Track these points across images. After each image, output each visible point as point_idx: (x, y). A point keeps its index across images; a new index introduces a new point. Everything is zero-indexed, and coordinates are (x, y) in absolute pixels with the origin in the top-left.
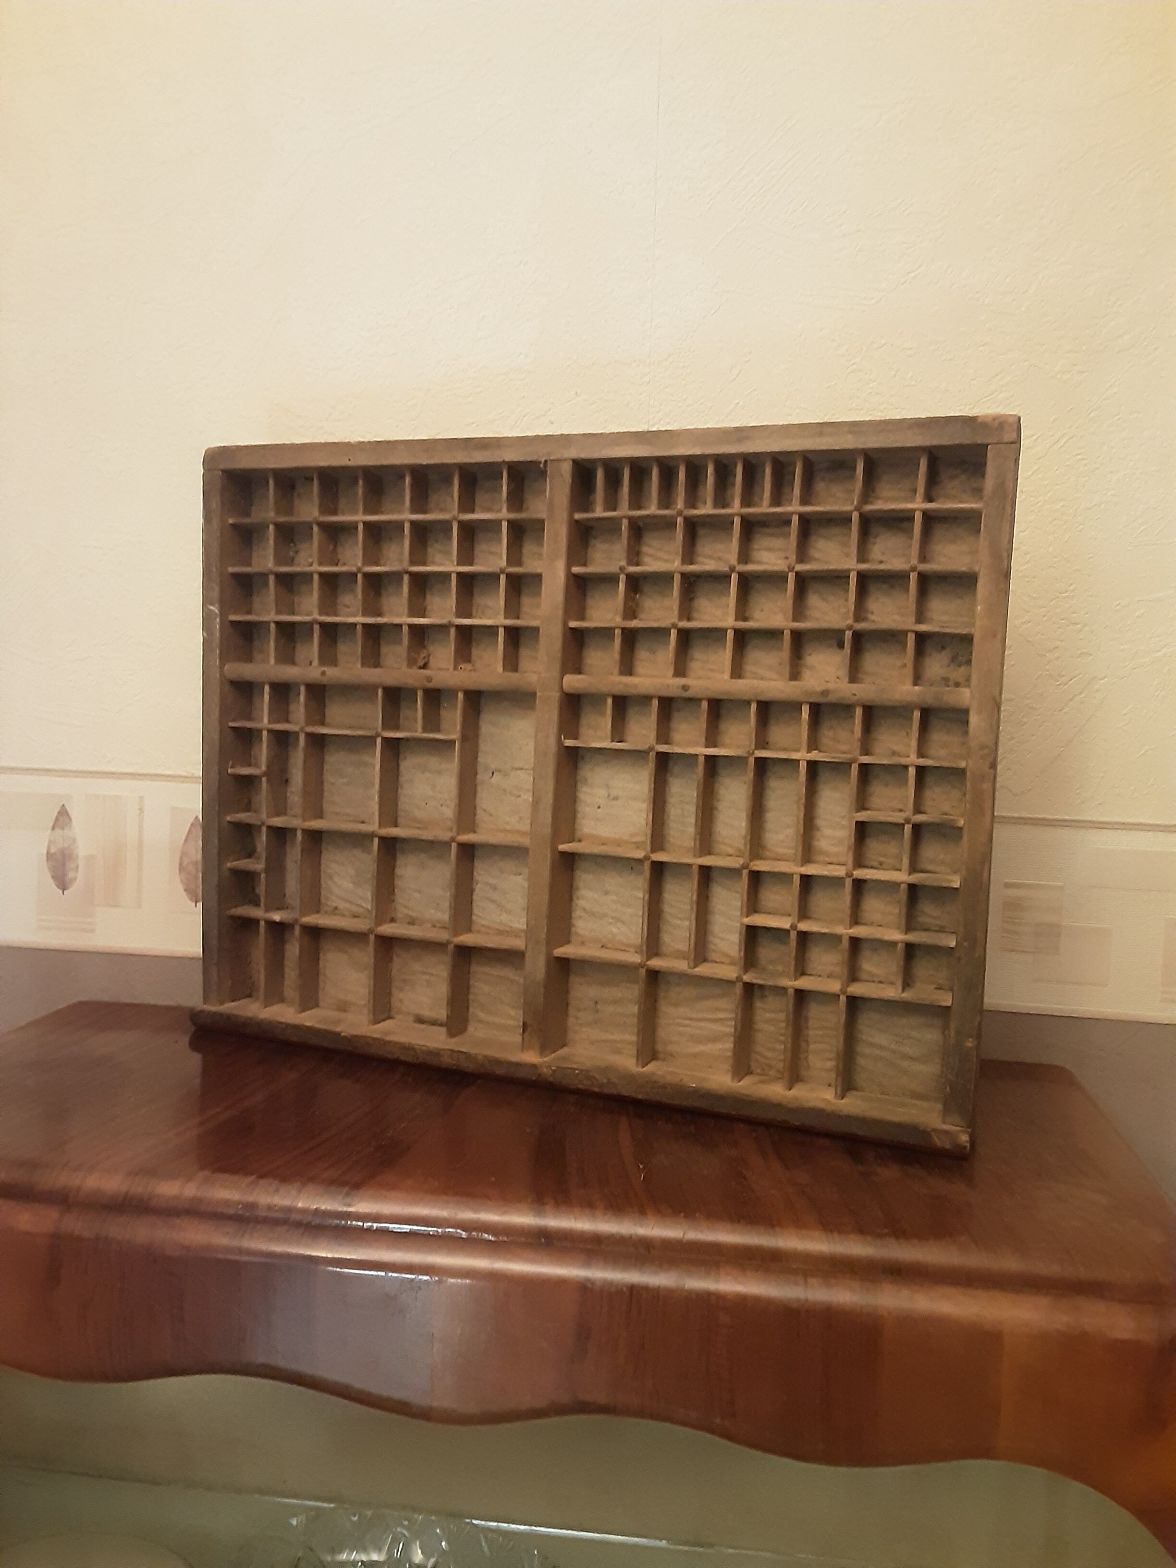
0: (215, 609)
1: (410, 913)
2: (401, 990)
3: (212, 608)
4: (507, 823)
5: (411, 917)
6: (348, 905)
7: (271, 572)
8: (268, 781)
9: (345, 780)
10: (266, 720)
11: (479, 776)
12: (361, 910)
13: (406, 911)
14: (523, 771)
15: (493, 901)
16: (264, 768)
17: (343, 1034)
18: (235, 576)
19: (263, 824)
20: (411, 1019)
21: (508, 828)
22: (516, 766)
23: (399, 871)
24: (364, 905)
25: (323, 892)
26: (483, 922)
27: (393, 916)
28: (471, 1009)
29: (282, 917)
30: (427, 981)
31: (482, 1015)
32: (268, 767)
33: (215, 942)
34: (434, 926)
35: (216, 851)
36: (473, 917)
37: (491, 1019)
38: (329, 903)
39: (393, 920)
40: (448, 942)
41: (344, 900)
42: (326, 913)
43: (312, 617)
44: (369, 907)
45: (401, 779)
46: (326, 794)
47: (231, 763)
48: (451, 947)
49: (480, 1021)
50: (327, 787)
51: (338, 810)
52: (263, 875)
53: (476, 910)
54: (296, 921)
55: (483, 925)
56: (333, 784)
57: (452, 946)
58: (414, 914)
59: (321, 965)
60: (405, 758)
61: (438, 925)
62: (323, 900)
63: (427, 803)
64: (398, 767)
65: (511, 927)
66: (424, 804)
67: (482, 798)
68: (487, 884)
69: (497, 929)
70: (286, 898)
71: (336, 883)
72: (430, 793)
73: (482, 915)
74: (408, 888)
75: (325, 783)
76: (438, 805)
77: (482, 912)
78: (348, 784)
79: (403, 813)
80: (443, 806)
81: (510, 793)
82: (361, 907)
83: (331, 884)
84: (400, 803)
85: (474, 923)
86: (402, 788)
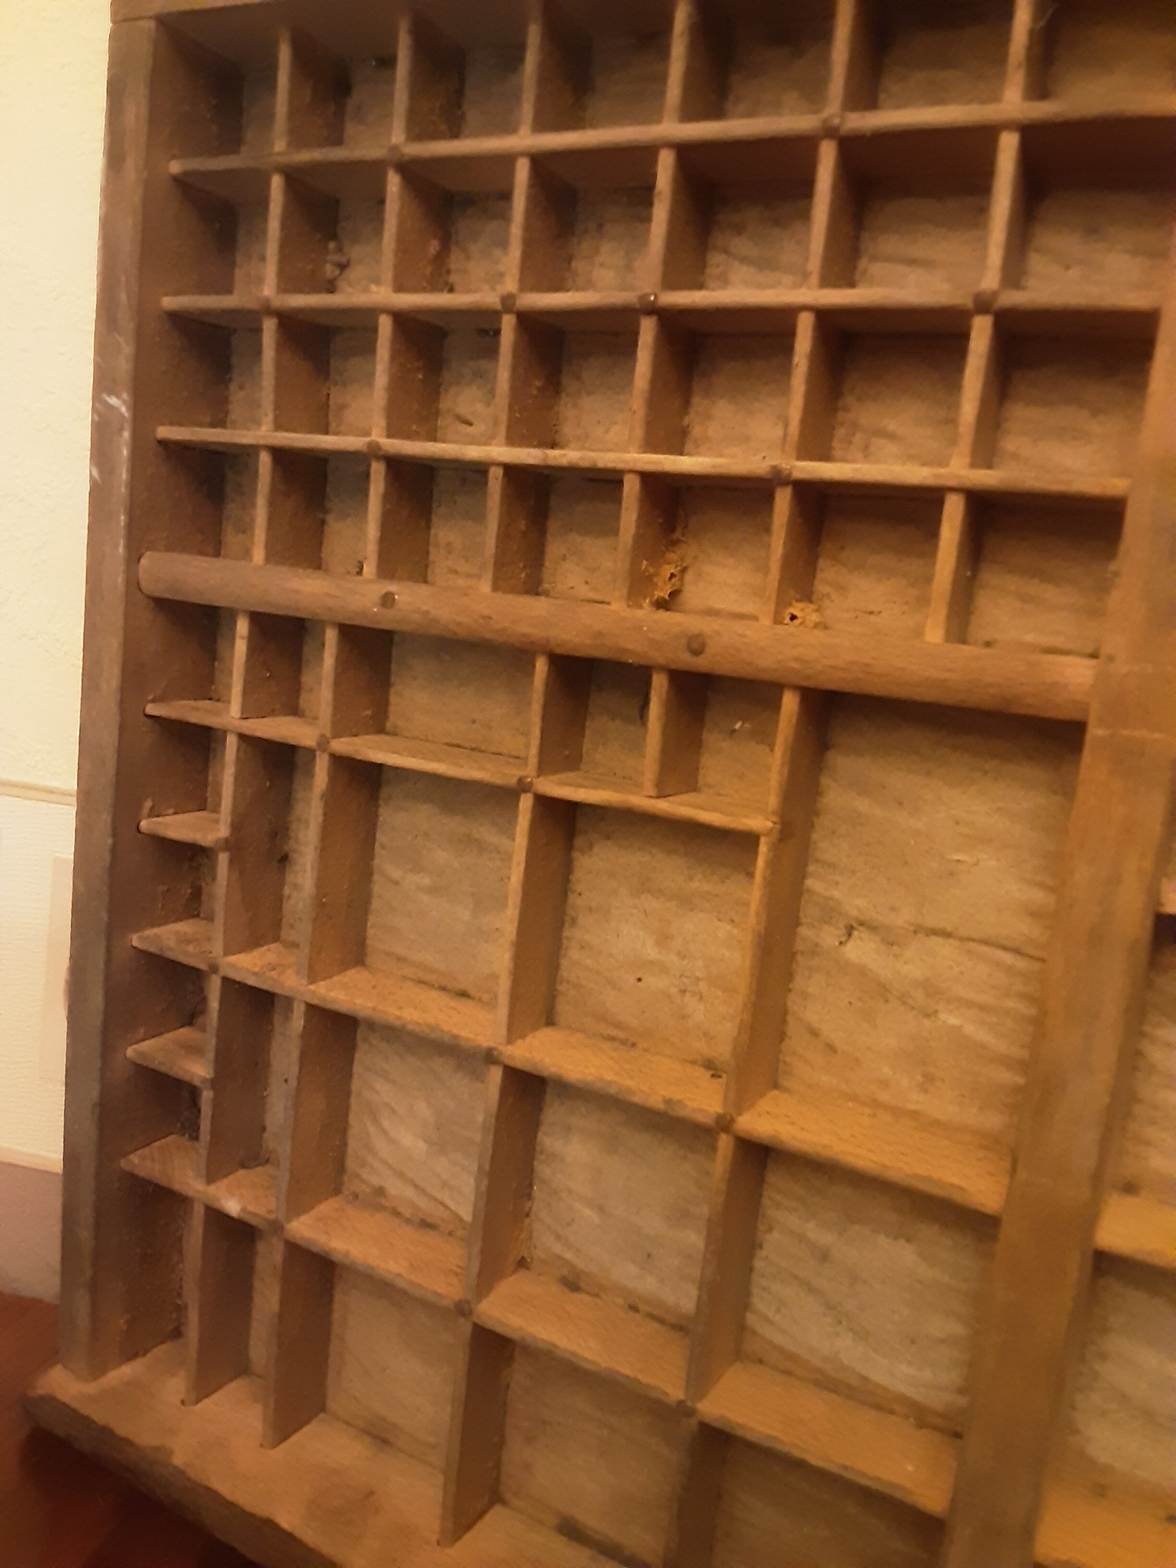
0: (120, 404)
1: (569, 1256)
2: (529, 1440)
3: (113, 401)
4: (884, 1084)
5: (571, 1266)
6: (409, 1193)
7: (269, 310)
8: (232, 862)
9: (426, 880)
10: (235, 708)
12: (441, 1212)
13: (558, 1249)
14: (951, 941)
15: (811, 1289)
16: (223, 831)
18: (176, 318)
19: (214, 969)
20: (551, 1522)
21: (884, 1097)
22: (931, 922)
23: (547, 1139)
24: (452, 1205)
25: (353, 1145)
26: (779, 1339)
27: (526, 1253)
29: (244, 1210)
30: (602, 1442)
32: (236, 827)
33: (85, 1235)
34: (634, 1308)
35: (98, 1021)
36: (749, 1315)
38: (365, 1174)
39: (522, 1263)
40: (681, 1409)
41: (401, 1175)
42: (355, 1198)
43: (368, 439)
44: (466, 1214)
45: (575, 902)
46: (375, 905)
47: (148, 804)
48: (689, 1426)
50: (378, 886)
51: (399, 950)
53: (759, 1302)
54: (277, 1227)
55: (775, 1347)
56: (396, 883)
57: (694, 1422)
58: (581, 1264)
61: (643, 1308)
62: (351, 1164)
63: (640, 980)
64: (568, 867)
65: (865, 1379)
66: (632, 980)
67: (805, 996)
68: (801, 1238)
69: (819, 1371)
70: (266, 1135)
71: (384, 1132)
72: (652, 952)
73: (777, 1318)
74: (570, 1191)
75: (376, 877)
76: (674, 991)
77: (778, 1311)
78: (433, 890)
79: (572, 992)
80: (688, 994)
81: (903, 999)
82: (447, 1207)
83: (372, 1129)
84: (564, 963)
85: (754, 1333)
86: (574, 921)
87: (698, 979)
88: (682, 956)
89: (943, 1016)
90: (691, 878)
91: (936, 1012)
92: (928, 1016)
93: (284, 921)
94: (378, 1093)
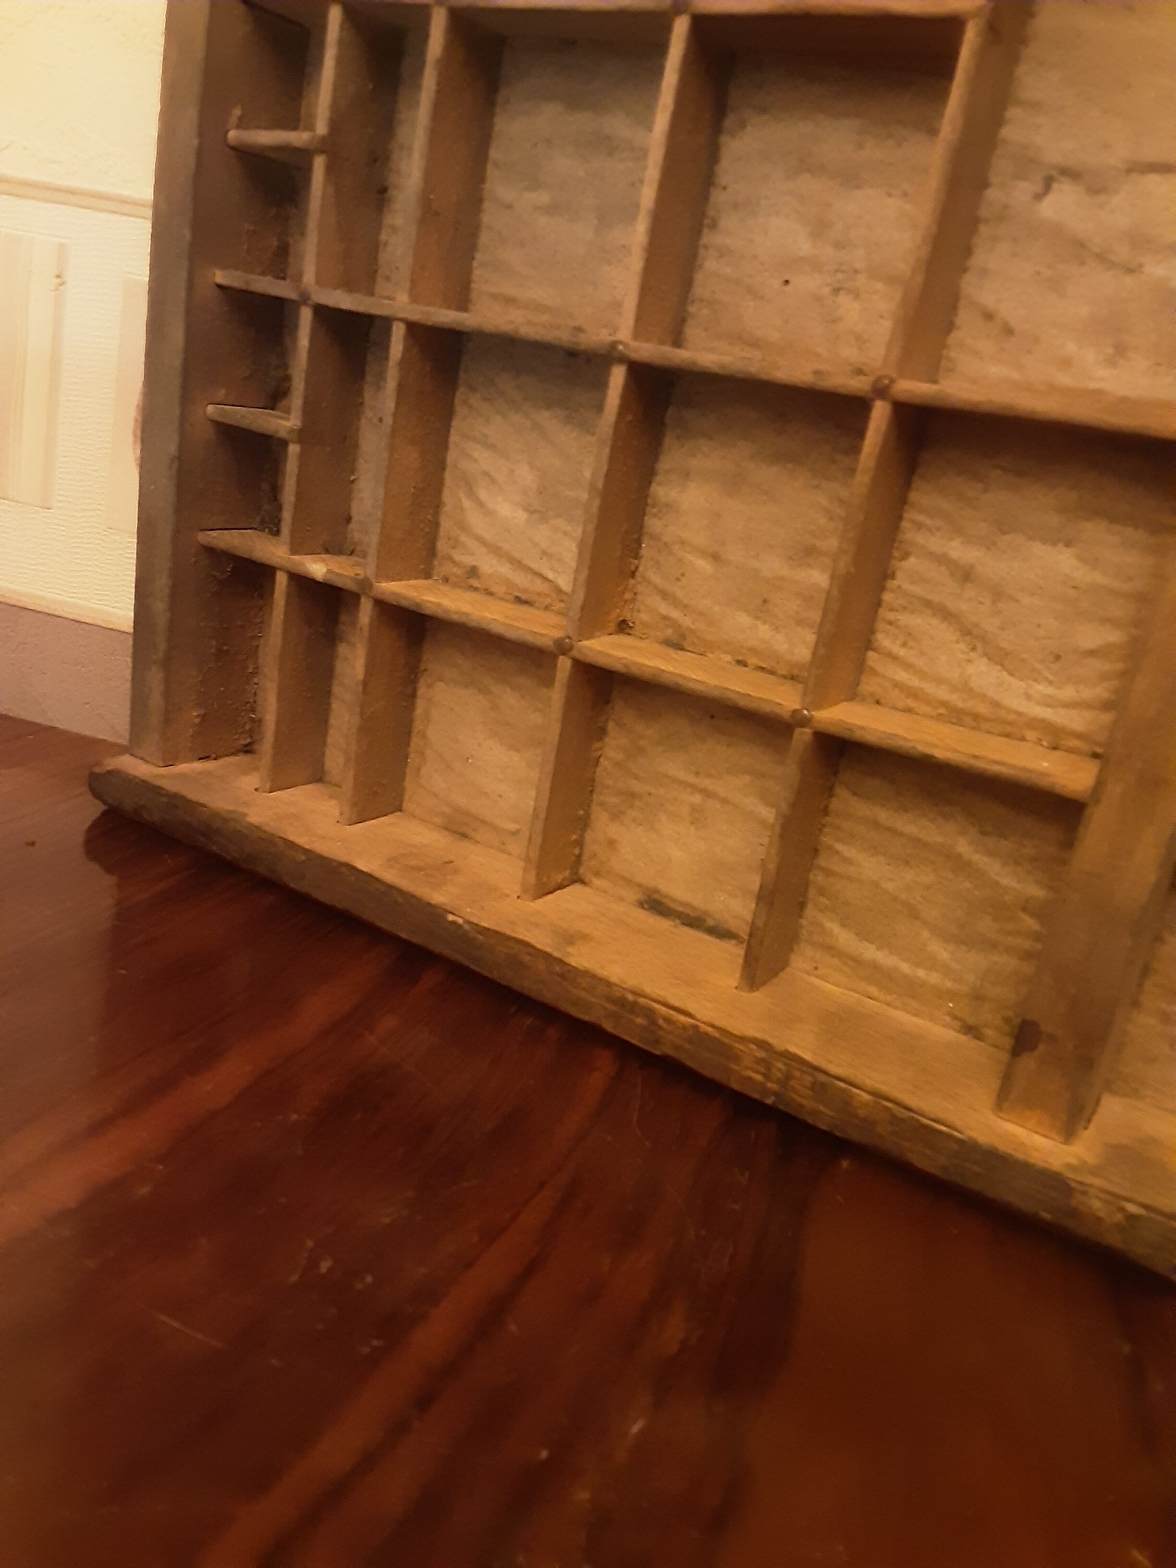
1: (675, 614)
2: (616, 816)
4: (1066, 363)
5: (676, 624)
6: (505, 569)
8: (329, 170)
9: (543, 197)
11: (992, 194)
12: (539, 586)
13: (664, 608)
16: (321, 128)
17: (451, 917)
19: (305, 299)
20: (633, 895)
22: (1150, 155)
23: (661, 491)
24: (550, 575)
25: (446, 524)
26: (902, 676)
27: (628, 615)
28: (810, 911)
29: (329, 571)
30: (694, 809)
31: (843, 937)
32: (335, 125)
33: (160, 606)
34: (742, 663)
35: (178, 362)
36: (870, 654)
37: (870, 952)
38: (457, 555)
39: (623, 627)
40: (798, 721)
41: (496, 551)
42: (446, 580)
44: (565, 582)
45: (718, 197)
46: (484, 238)
47: (235, 110)
48: (803, 736)
49: (830, 949)
50: (490, 216)
51: (509, 289)
52: (294, 449)
53: (884, 638)
54: (365, 584)
55: (897, 685)
56: (509, 207)
57: (807, 730)
58: (687, 622)
59: (419, 711)
60: (742, 125)
61: (753, 661)
62: (442, 546)
63: (787, 282)
64: (713, 155)
65: (997, 705)
66: (777, 283)
67: (984, 272)
68: (941, 559)
69: (944, 704)
70: (351, 526)
71: (480, 504)
72: (804, 246)
73: (902, 652)
74: (683, 543)
75: (486, 205)
76: (826, 291)
77: (904, 645)
78: (552, 209)
79: (705, 312)
80: (842, 292)
81: (1102, 258)
82: (545, 579)
83: (467, 503)
84: (699, 278)
85: (874, 672)
86: (714, 226)
87: (856, 272)
88: (839, 245)
89: (1147, 269)
90: (861, 146)
91: (1141, 266)
92: (1130, 271)
93: (380, 271)
94: (476, 461)
